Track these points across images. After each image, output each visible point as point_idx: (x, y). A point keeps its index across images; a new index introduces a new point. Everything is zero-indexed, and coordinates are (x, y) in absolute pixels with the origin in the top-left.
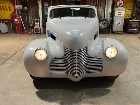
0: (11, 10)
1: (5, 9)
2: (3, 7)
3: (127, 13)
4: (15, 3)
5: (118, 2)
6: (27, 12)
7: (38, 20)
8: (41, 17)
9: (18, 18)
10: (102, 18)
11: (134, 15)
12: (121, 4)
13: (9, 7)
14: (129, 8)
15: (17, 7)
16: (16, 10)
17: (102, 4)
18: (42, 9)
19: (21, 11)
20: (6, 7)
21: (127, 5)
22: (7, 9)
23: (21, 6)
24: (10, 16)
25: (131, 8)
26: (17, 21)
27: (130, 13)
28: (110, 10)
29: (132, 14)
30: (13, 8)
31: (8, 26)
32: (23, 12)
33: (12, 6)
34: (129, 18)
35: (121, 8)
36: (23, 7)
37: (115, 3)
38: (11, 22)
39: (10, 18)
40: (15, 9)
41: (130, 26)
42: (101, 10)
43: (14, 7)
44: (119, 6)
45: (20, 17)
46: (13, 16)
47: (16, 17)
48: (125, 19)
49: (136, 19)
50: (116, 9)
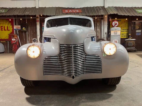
0: (9, 30)
1: (3, 29)
2: (2, 27)
3: (123, 33)
4: (14, 24)
5: (113, 23)
6: (25, 32)
7: (35, 40)
8: (39, 37)
9: (16, 37)
10: (99, 38)
11: (130, 34)
12: (116, 24)
13: (7, 27)
14: (124, 29)
15: (15, 27)
16: (15, 31)
17: (98, 24)
18: (40, 29)
19: (20, 31)
20: (4, 27)
21: (122, 25)
22: (5, 29)
23: (20, 26)
24: (8, 36)
25: (126, 28)
26: (14, 40)
27: (126, 33)
28: (106, 30)
29: (128, 34)
30: (12, 29)
31: (4, 46)
32: (21, 32)
33: (11, 26)
34: (125, 37)
35: (116, 28)
36: (22, 27)
37: (111, 23)
38: (8, 42)
39: (7, 38)
40: (13, 29)
41: (127, 45)
42: (97, 30)
43: (13, 27)
44: (114, 26)
45: (17, 36)
46: (11, 36)
47: (13, 36)
48: (121, 38)
49: (132, 38)
50: (112, 29)
